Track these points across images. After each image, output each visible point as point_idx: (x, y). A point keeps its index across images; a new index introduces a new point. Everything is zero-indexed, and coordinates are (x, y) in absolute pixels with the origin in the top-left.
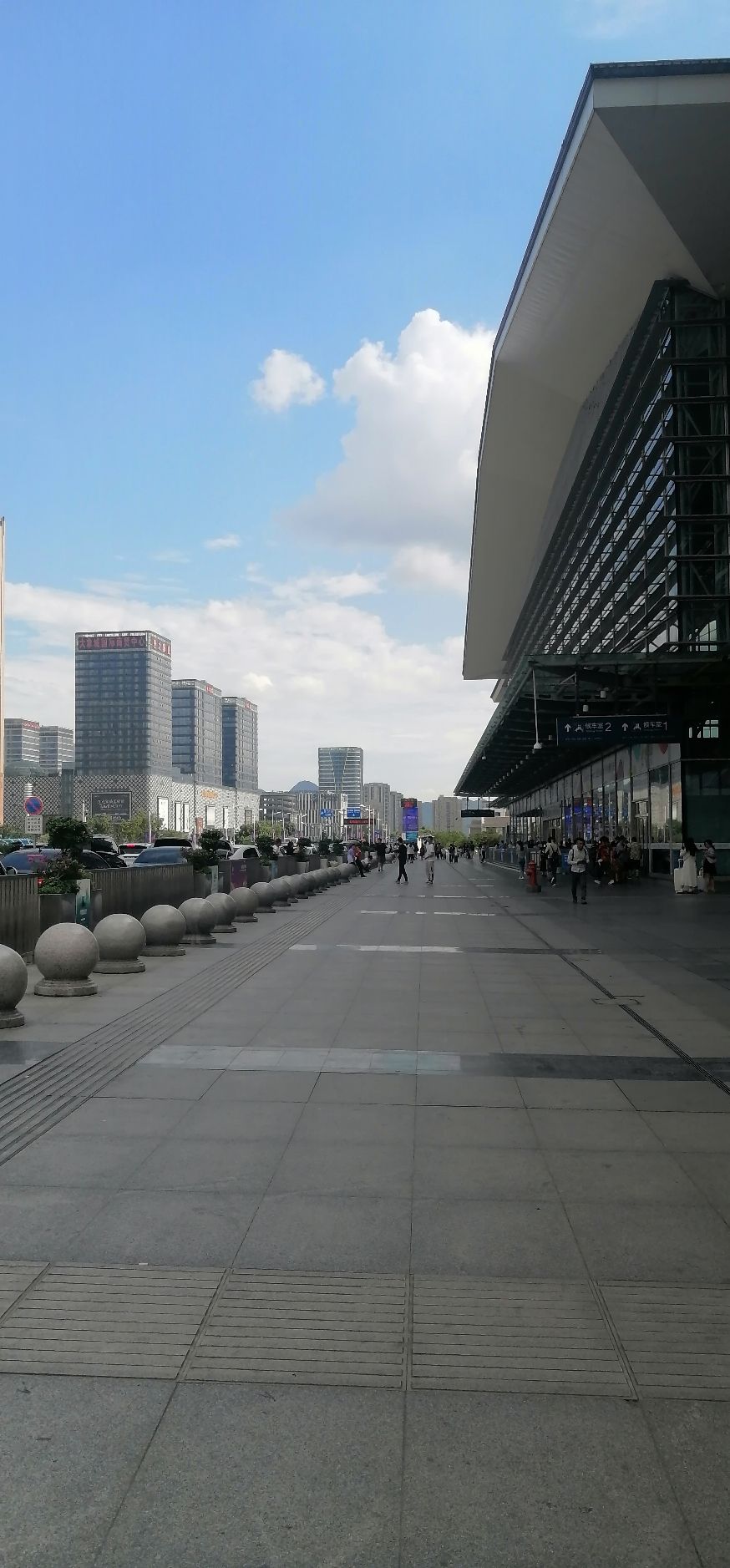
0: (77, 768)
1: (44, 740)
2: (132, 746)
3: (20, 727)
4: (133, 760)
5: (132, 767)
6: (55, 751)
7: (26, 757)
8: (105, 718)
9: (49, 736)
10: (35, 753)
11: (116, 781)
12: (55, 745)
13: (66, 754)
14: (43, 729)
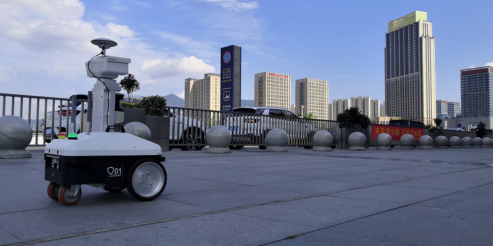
0: (462, 116)
1: (449, 107)
2: (483, 107)
3: (440, 103)
4: (483, 112)
5: (483, 114)
6: (454, 110)
7: (443, 113)
8: (472, 98)
9: (451, 106)
10: (446, 111)
11: (477, 120)
12: (453, 108)
13: (458, 110)
14: (448, 103)
